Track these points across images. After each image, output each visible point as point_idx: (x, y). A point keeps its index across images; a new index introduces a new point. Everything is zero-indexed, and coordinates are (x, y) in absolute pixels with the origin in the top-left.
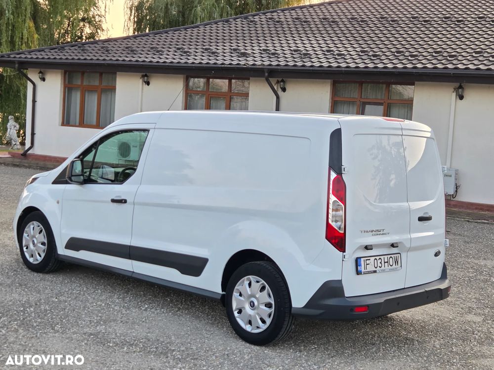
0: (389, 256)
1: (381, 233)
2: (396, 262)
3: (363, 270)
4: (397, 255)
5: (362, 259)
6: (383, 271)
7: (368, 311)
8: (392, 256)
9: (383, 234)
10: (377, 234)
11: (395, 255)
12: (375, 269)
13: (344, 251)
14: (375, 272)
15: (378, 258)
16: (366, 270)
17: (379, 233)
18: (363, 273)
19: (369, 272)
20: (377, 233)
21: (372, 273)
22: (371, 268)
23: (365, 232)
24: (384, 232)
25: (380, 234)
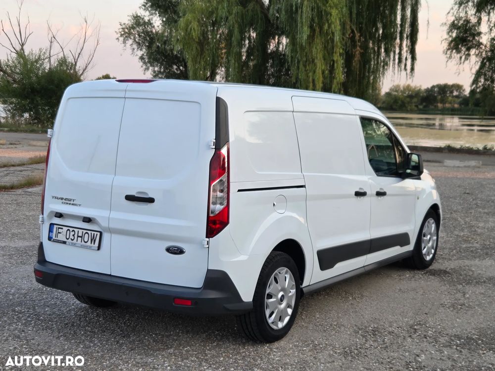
0: (85, 231)
1: (72, 202)
4: (96, 233)
8: (89, 232)
9: (73, 204)
10: (67, 203)
11: (93, 233)
12: (65, 240)
14: (64, 243)
15: (71, 229)
16: (56, 238)
17: (69, 202)
18: (52, 240)
20: (67, 202)
22: (61, 237)
24: (74, 203)
25: (70, 204)
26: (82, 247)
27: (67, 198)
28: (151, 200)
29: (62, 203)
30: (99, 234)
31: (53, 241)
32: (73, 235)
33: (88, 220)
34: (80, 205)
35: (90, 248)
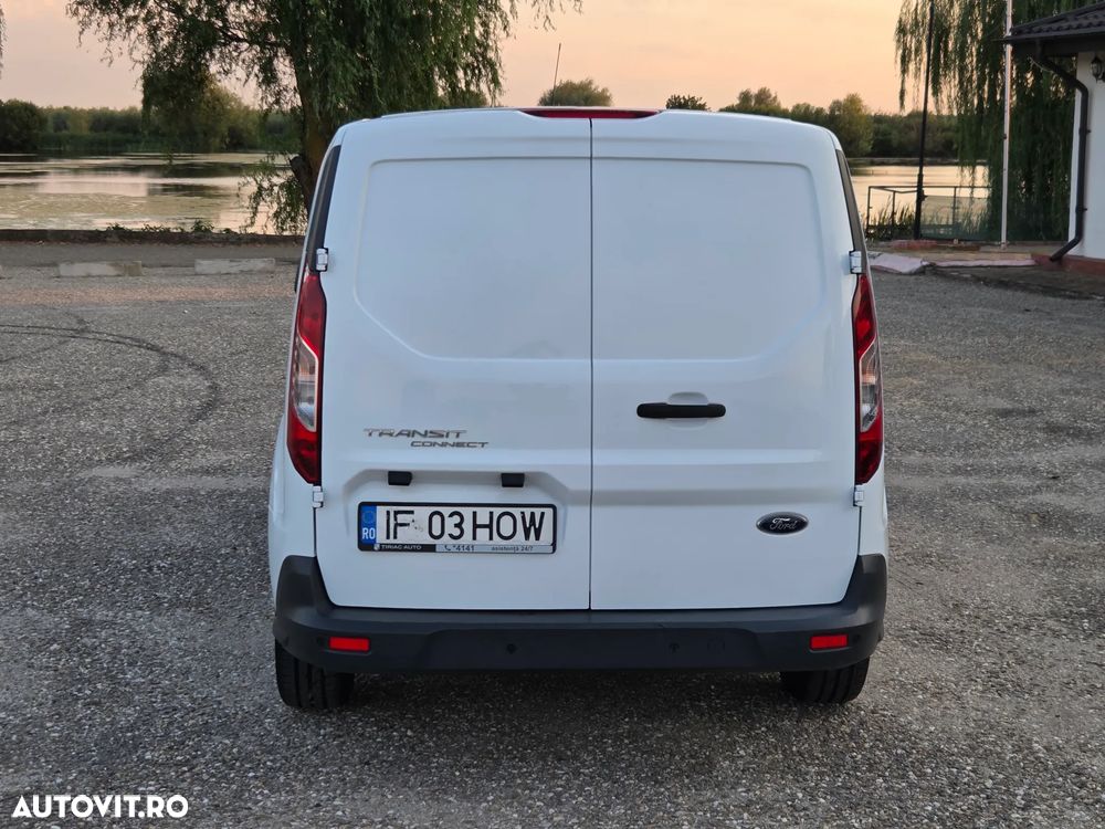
0: (497, 511)
1: (452, 439)
2: (532, 528)
3: (381, 538)
4: (538, 512)
5: (378, 507)
6: (469, 549)
7: (370, 653)
8: (516, 512)
9: (459, 445)
10: (433, 444)
11: (528, 511)
12: (430, 541)
13: (318, 482)
14: (430, 548)
15: (446, 511)
16: (392, 541)
17: (440, 441)
19: (403, 548)
20: (433, 440)
21: (413, 550)
23: (381, 434)
24: (459, 440)
25: (444, 445)
26: (497, 551)
27: (429, 430)
28: (716, 411)
29: (412, 445)
30: (549, 512)
31: (381, 550)
32: (459, 526)
33: (512, 480)
34: (483, 444)
35: (526, 551)
